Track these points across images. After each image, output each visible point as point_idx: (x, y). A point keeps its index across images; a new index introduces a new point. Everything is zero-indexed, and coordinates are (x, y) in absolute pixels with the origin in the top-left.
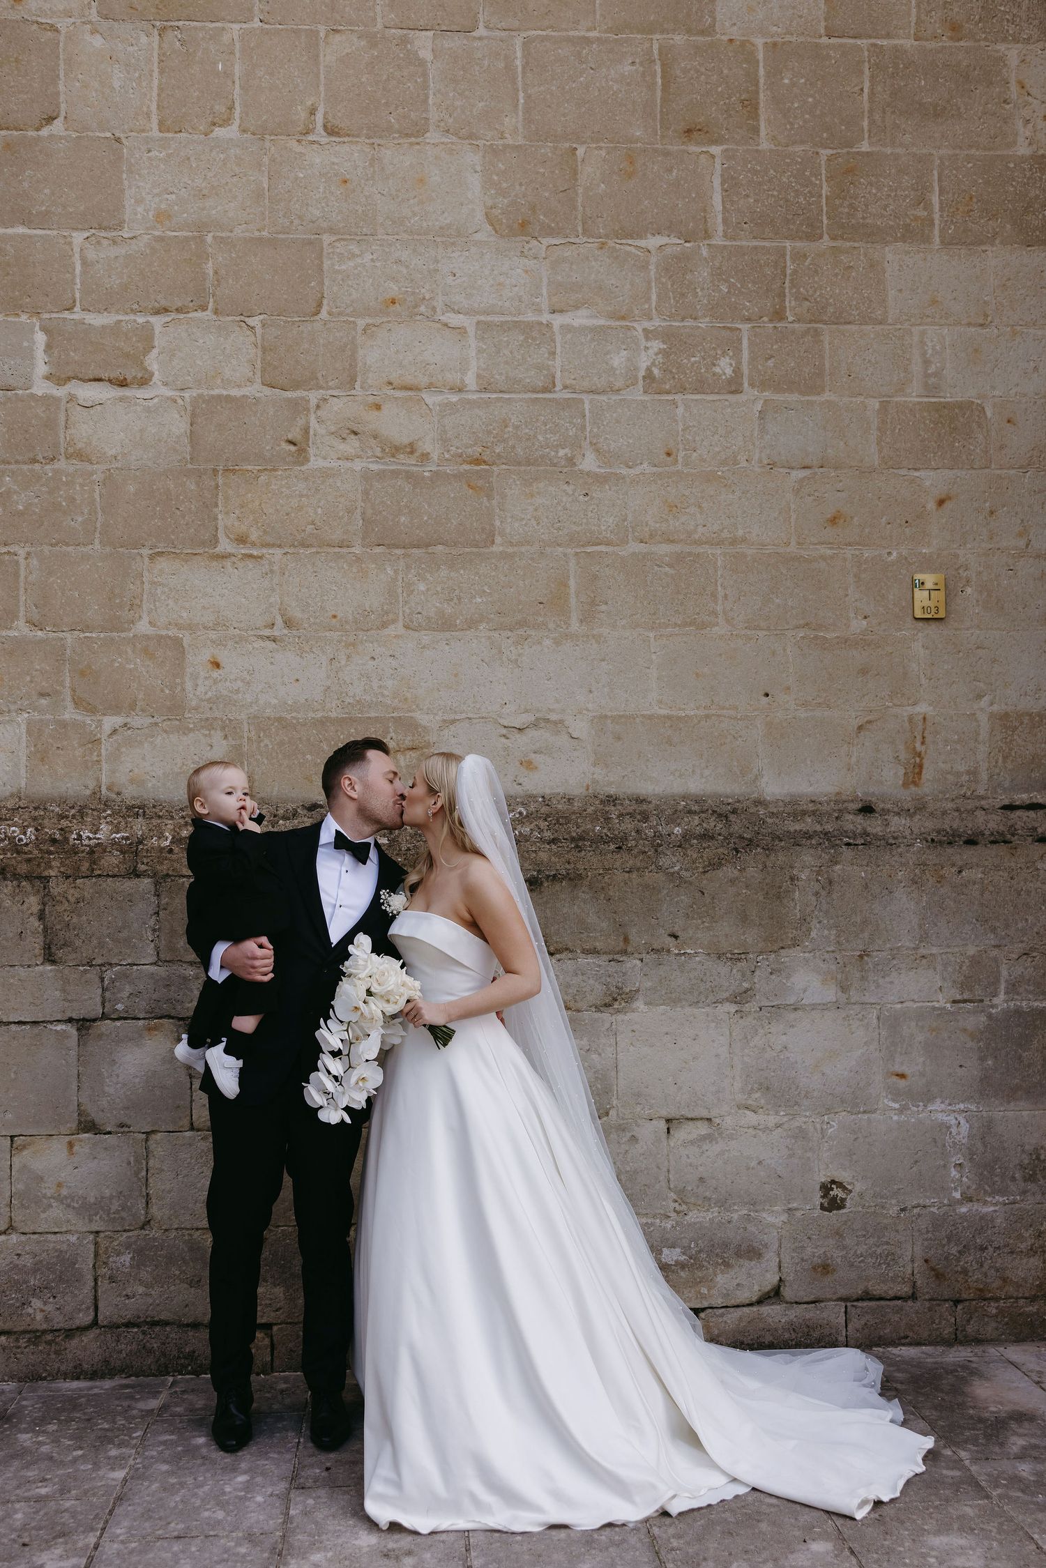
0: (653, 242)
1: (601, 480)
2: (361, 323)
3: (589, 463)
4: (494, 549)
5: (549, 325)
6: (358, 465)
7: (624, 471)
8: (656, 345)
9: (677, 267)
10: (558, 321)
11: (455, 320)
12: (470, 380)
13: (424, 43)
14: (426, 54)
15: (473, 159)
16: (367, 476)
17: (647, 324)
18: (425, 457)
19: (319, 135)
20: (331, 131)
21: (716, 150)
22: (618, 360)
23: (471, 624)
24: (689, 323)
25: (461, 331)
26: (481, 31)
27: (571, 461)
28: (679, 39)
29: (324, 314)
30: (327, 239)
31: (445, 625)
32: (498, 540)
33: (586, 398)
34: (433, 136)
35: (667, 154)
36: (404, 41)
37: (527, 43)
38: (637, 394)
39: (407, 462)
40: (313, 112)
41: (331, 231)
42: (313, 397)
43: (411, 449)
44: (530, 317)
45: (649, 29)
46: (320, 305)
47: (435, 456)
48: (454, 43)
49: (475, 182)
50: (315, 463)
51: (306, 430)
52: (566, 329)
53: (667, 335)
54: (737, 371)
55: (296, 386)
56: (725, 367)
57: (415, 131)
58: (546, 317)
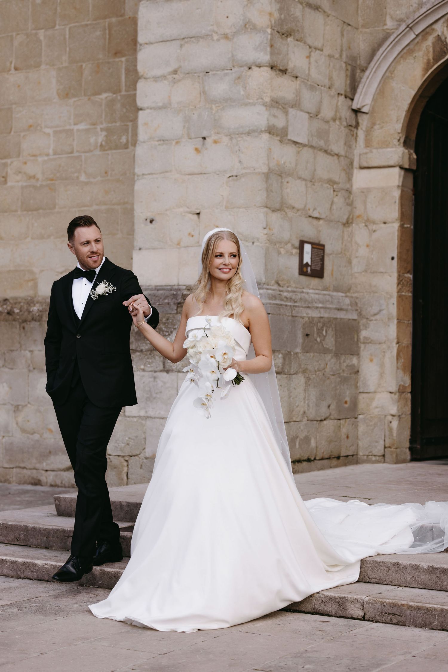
0: (104, 96)
1: (87, 184)
2: (22, 134)
3: (83, 178)
4: (56, 210)
5: (73, 130)
6: (20, 184)
7: (92, 180)
8: (104, 133)
9: (111, 103)
10: (76, 128)
11: (48, 130)
12: (51, 152)
13: (41, 34)
14: (42, 38)
15: (54, 73)
16: (23, 188)
17: (102, 126)
18: (38, 179)
19: (13, 71)
20: (16, 69)
21: (123, 59)
22: (92, 140)
23: (49, 237)
24: (114, 124)
25: (49, 134)
26: (57, 27)
27: (78, 178)
28: (114, 20)
29: (12, 133)
30: (14, 106)
31: (42, 237)
32: (57, 207)
33: (83, 155)
34: (43, 67)
35: (109, 63)
36: (36, 34)
37: (70, 29)
38: (98, 152)
39: (33, 181)
40: (11, 63)
41: (15, 103)
42: (9, 161)
43: (34, 177)
44: (68, 127)
45: (105, 17)
46: (11, 130)
47: (40, 179)
48: (50, 32)
49: (54, 81)
50: (9, 184)
51: (7, 173)
52: (78, 130)
53: (107, 130)
54: (127, 141)
55: (5, 158)
56: (124, 139)
57: (38, 66)
58: (72, 127)
